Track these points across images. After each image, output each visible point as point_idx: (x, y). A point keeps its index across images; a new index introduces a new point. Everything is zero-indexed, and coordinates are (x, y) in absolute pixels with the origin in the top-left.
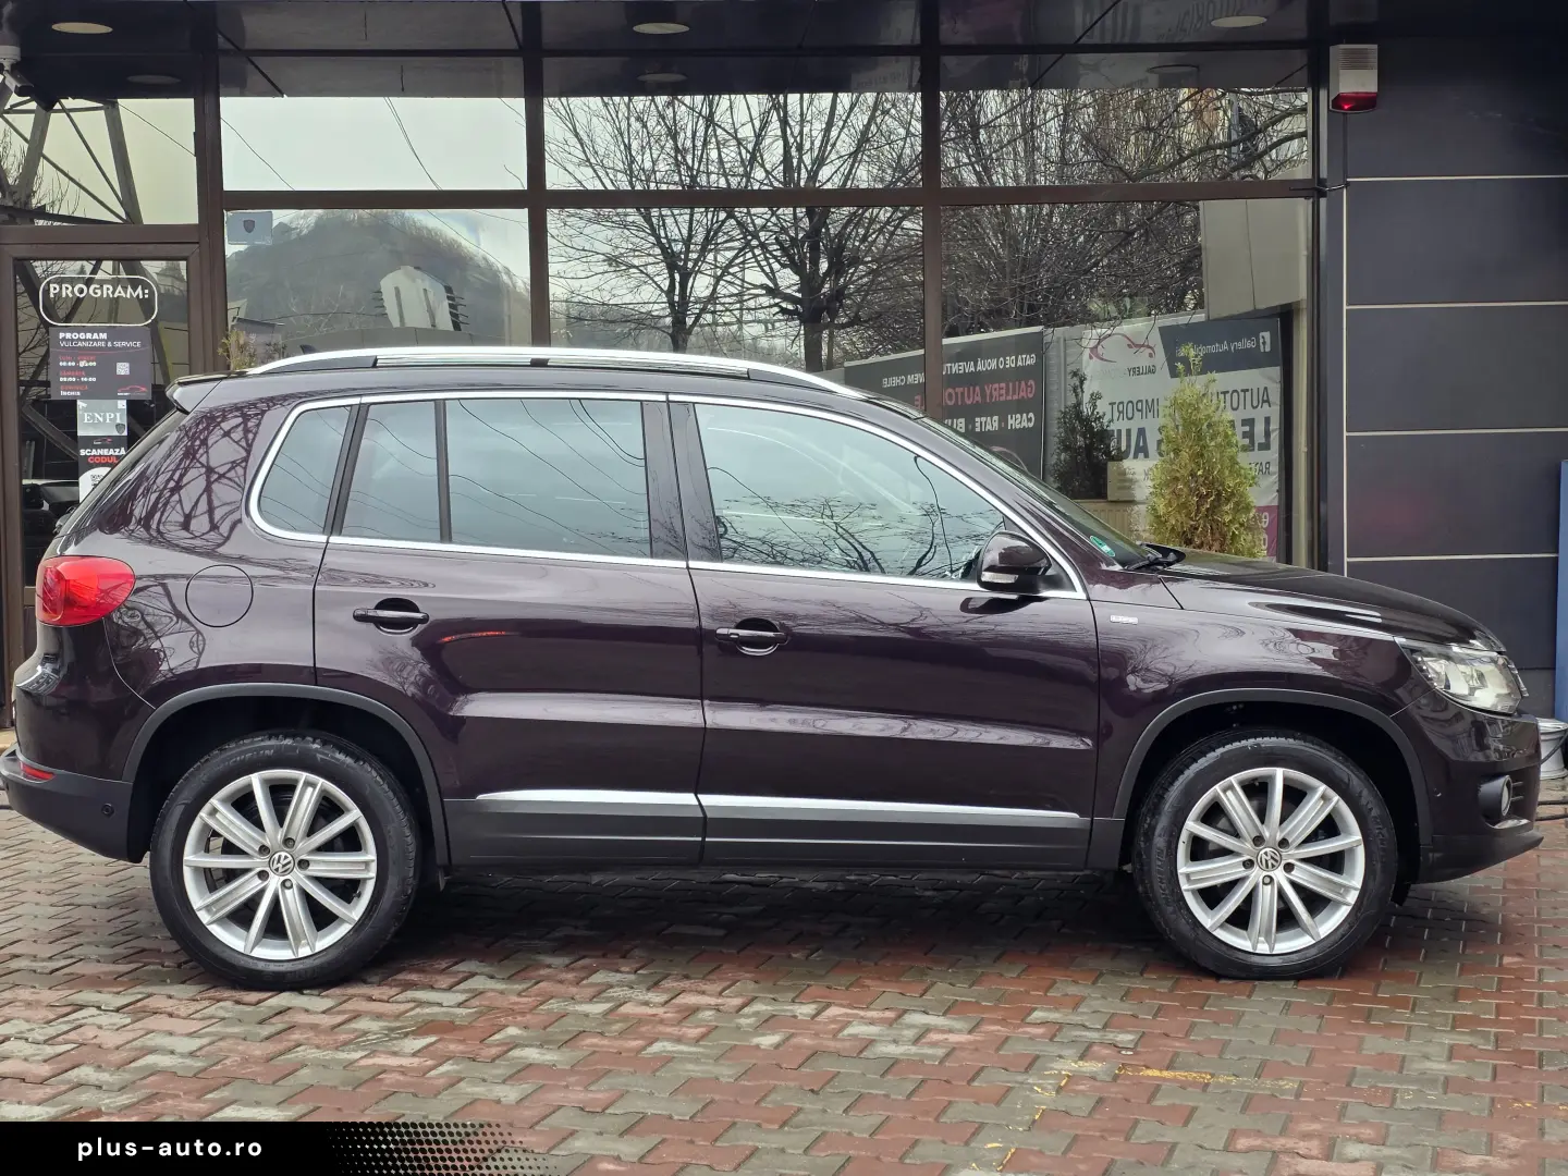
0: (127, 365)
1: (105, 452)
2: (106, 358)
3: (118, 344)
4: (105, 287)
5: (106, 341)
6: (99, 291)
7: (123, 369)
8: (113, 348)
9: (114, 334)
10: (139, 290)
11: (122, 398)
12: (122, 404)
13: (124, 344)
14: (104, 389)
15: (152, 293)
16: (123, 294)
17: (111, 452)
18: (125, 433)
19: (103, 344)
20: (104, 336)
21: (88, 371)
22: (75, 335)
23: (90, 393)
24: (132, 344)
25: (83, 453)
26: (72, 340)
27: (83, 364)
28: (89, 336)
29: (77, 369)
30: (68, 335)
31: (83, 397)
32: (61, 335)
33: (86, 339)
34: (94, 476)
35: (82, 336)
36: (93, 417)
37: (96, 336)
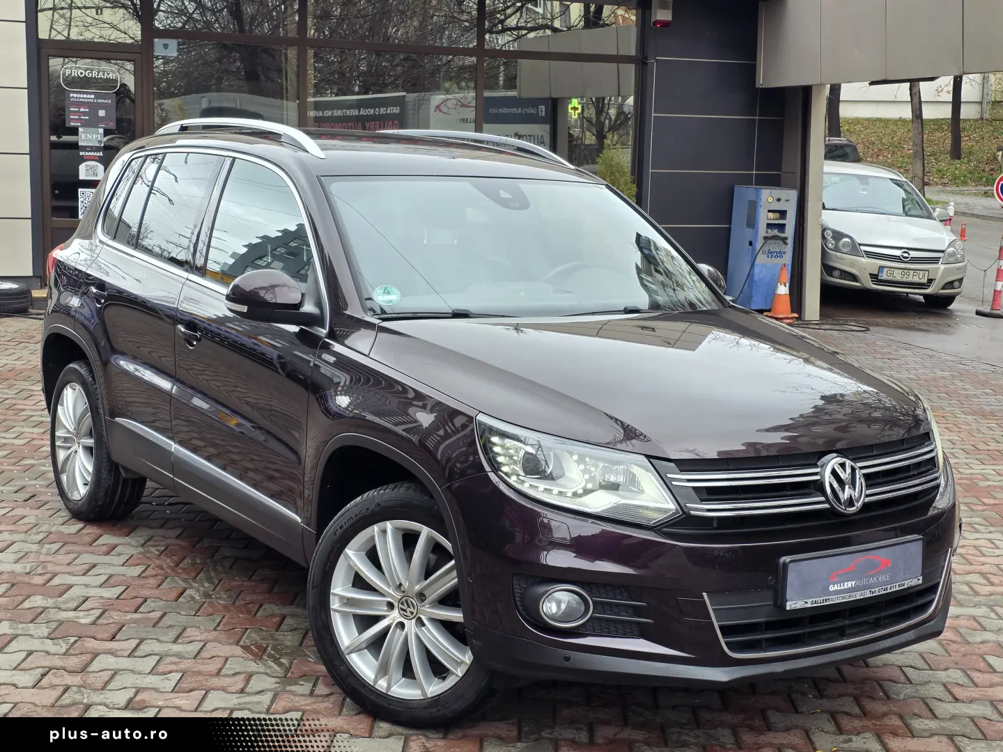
0: (104, 111)
1: (92, 154)
2: (94, 107)
3: (99, 101)
4: (94, 72)
5: (94, 100)
6: (91, 74)
7: (102, 113)
8: (97, 103)
9: (97, 96)
10: (110, 75)
11: (101, 127)
12: (101, 131)
13: (103, 101)
14: (92, 123)
15: (117, 77)
16: (102, 76)
17: (95, 154)
18: (103, 145)
19: (92, 100)
20: (93, 96)
21: (85, 114)
22: (78, 95)
23: (86, 124)
24: (107, 101)
25: (81, 153)
26: (77, 98)
27: (82, 110)
28: (85, 96)
29: (79, 112)
30: (75, 95)
31: (81, 126)
32: (71, 95)
33: (83, 98)
34: (86, 166)
35: (82, 96)
36: (86, 136)
37: (88, 96)
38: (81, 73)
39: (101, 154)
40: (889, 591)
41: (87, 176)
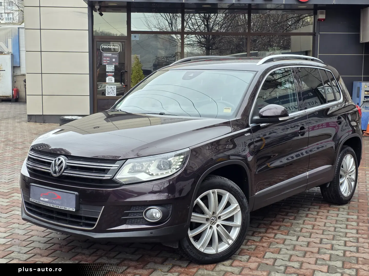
1: (111, 74)
2: (111, 58)
3: (113, 56)
4: (111, 46)
5: (111, 55)
7: (114, 60)
8: (112, 56)
10: (117, 47)
11: (113, 65)
12: (114, 66)
13: (114, 56)
14: (111, 63)
15: (119, 47)
16: (114, 48)
17: (112, 74)
18: (114, 71)
19: (111, 56)
20: (111, 54)
21: (108, 60)
22: (106, 54)
23: (108, 64)
24: (115, 56)
25: (107, 74)
26: (106, 55)
27: (107, 59)
28: (108, 54)
29: (106, 60)
30: (105, 54)
31: (107, 65)
32: (104, 54)
33: (108, 55)
34: (109, 78)
35: (107, 54)
36: (109, 68)
37: (109, 54)
38: (107, 47)
39: (113, 74)
40: (60, 208)
41: (108, 81)
